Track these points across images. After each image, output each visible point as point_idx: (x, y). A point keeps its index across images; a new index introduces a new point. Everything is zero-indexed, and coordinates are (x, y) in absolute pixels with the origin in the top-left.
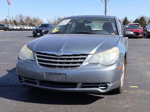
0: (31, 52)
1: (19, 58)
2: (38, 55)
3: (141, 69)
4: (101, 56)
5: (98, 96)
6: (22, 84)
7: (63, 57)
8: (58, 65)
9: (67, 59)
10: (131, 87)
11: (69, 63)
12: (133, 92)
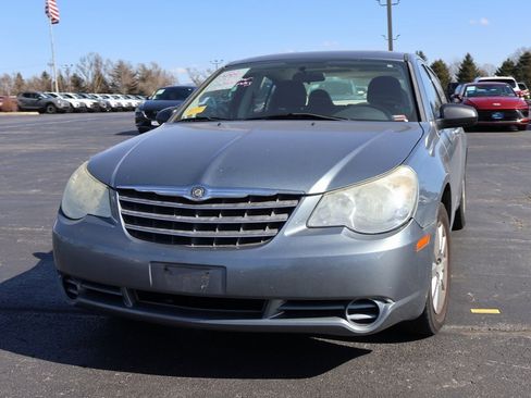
0: (101, 188)
1: (61, 212)
2: (125, 198)
3: (518, 244)
4: (352, 198)
5: (351, 344)
6: (73, 302)
7: (214, 206)
8: (194, 233)
9: (227, 213)
10: (473, 311)
11: (236, 227)
12: (482, 331)
